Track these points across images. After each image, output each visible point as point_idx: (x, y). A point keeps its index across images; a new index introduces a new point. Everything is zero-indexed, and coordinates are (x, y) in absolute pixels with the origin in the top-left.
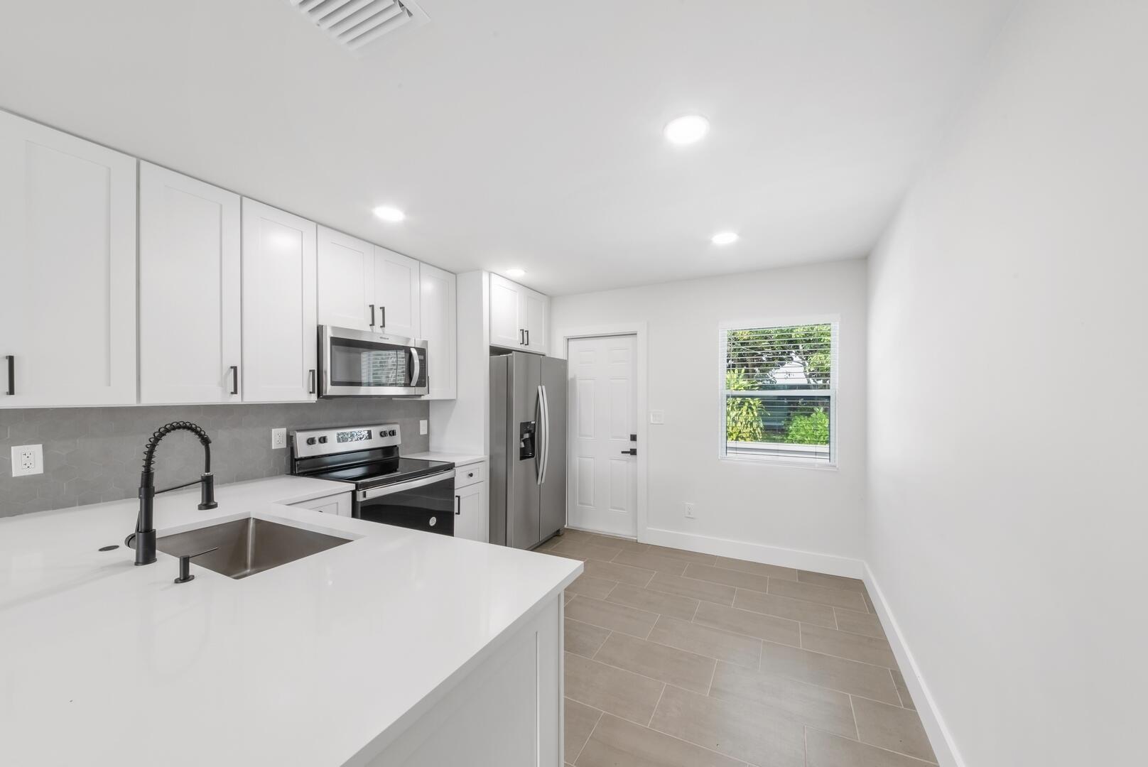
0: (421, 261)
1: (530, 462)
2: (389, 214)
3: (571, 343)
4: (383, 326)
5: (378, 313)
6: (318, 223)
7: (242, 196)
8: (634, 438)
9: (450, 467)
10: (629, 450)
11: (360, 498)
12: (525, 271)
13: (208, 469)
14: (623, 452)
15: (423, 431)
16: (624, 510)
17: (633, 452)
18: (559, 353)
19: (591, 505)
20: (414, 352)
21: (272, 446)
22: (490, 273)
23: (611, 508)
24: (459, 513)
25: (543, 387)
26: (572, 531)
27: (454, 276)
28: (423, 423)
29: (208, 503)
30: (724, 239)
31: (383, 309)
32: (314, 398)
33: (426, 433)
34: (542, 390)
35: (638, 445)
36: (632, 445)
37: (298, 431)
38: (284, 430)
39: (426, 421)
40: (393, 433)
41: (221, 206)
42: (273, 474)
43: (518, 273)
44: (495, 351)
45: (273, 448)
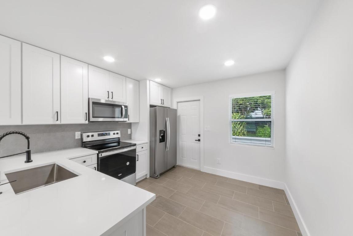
0: (126, 77)
1: (163, 143)
2: (109, 59)
3: (179, 104)
4: (112, 98)
5: (110, 94)
6: (89, 64)
7: (60, 55)
8: (199, 135)
9: (135, 145)
11: (100, 156)
12: (161, 79)
13: (28, 148)
14: (196, 140)
16: (196, 160)
17: (199, 140)
18: (174, 107)
19: (185, 158)
20: (123, 107)
22: (150, 80)
23: (193, 159)
24: (138, 160)
25: (168, 118)
26: (179, 166)
27: (138, 82)
29: (29, 160)
31: (112, 92)
32: (87, 122)
33: (130, 133)
34: (168, 120)
35: (201, 138)
36: (198, 138)
37: (84, 133)
38: (80, 133)
39: (130, 130)
40: (118, 133)
41: (53, 58)
42: (76, 147)
43: (159, 80)
44: (151, 106)
45: (76, 138)
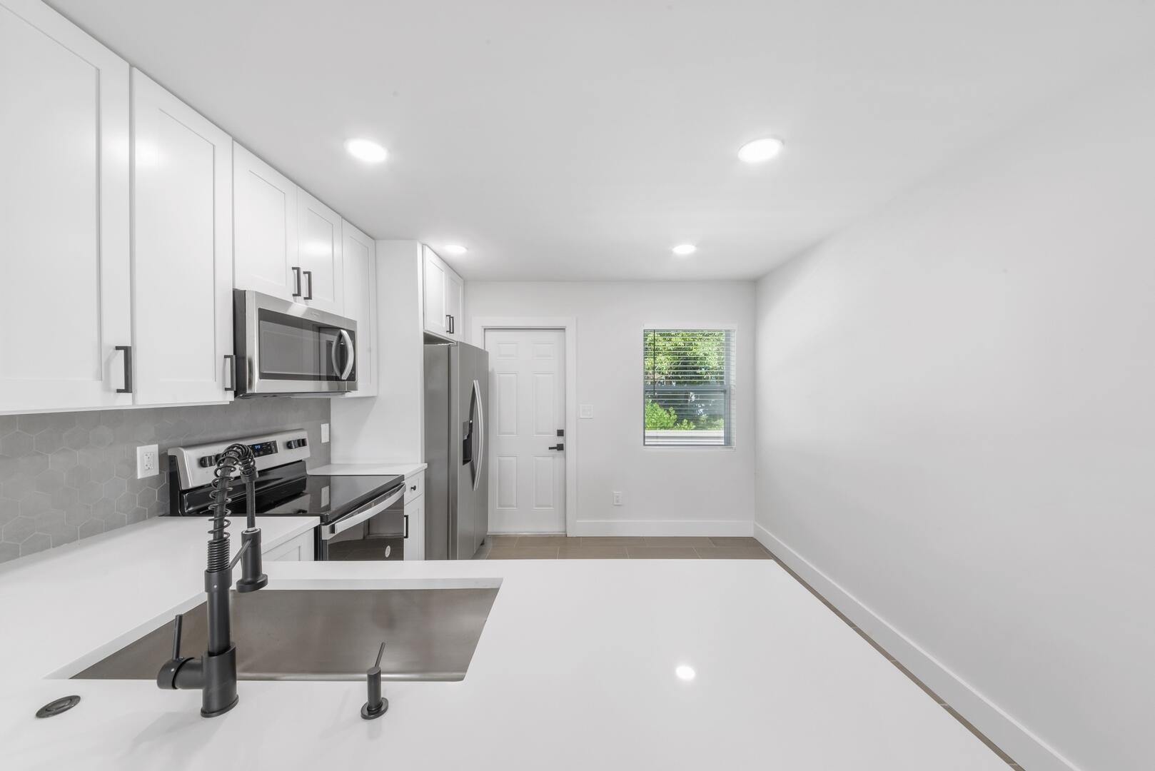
0: (343, 216)
1: (468, 465)
2: (367, 152)
3: (488, 333)
4: (310, 297)
5: (304, 278)
6: (235, 139)
7: (132, 66)
8: (561, 433)
10: (556, 446)
11: (326, 535)
12: (467, 249)
14: (550, 448)
15: (325, 439)
16: (550, 506)
17: (560, 447)
18: (476, 342)
19: (513, 506)
20: (344, 333)
21: (137, 474)
22: (423, 245)
23: (537, 506)
24: (407, 537)
26: (496, 538)
27: (373, 240)
28: (325, 427)
30: (684, 250)
31: (308, 274)
32: (230, 397)
33: (328, 440)
34: (476, 383)
35: (570, 441)
36: (560, 440)
37: (190, 447)
38: (154, 449)
39: (328, 425)
40: (302, 443)
41: (99, 72)
42: (139, 517)
43: (456, 250)
44: (429, 339)
45: (140, 476)
